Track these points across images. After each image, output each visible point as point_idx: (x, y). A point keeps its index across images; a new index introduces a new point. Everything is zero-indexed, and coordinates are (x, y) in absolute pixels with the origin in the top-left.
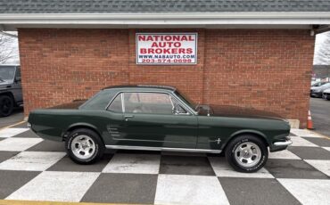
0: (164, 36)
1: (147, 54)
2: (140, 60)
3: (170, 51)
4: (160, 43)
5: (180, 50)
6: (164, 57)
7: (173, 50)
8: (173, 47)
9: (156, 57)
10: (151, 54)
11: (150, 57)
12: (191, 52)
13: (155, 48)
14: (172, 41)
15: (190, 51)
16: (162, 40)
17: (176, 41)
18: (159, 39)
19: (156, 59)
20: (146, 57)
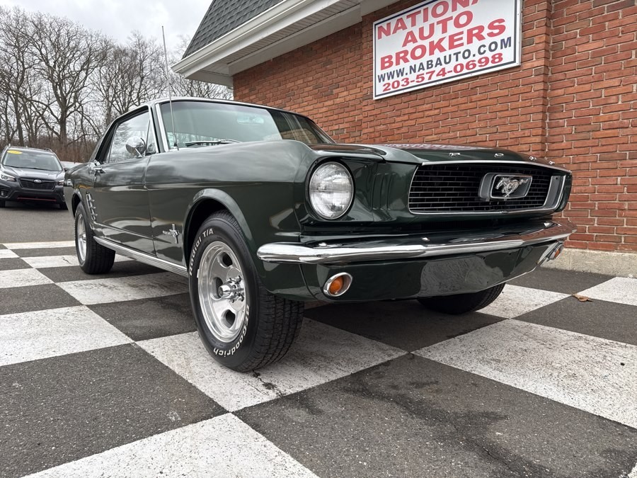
0: (430, 7)
1: (394, 68)
2: (379, 89)
3: (445, 44)
4: (421, 30)
5: (470, 32)
6: (430, 64)
7: (451, 37)
8: (452, 29)
9: (412, 69)
10: (402, 64)
11: (401, 72)
12: (502, 29)
13: (410, 47)
14: (449, 14)
15: (498, 26)
16: (426, 19)
17: (460, 9)
18: (420, 18)
19: (413, 76)
20: (391, 75)
